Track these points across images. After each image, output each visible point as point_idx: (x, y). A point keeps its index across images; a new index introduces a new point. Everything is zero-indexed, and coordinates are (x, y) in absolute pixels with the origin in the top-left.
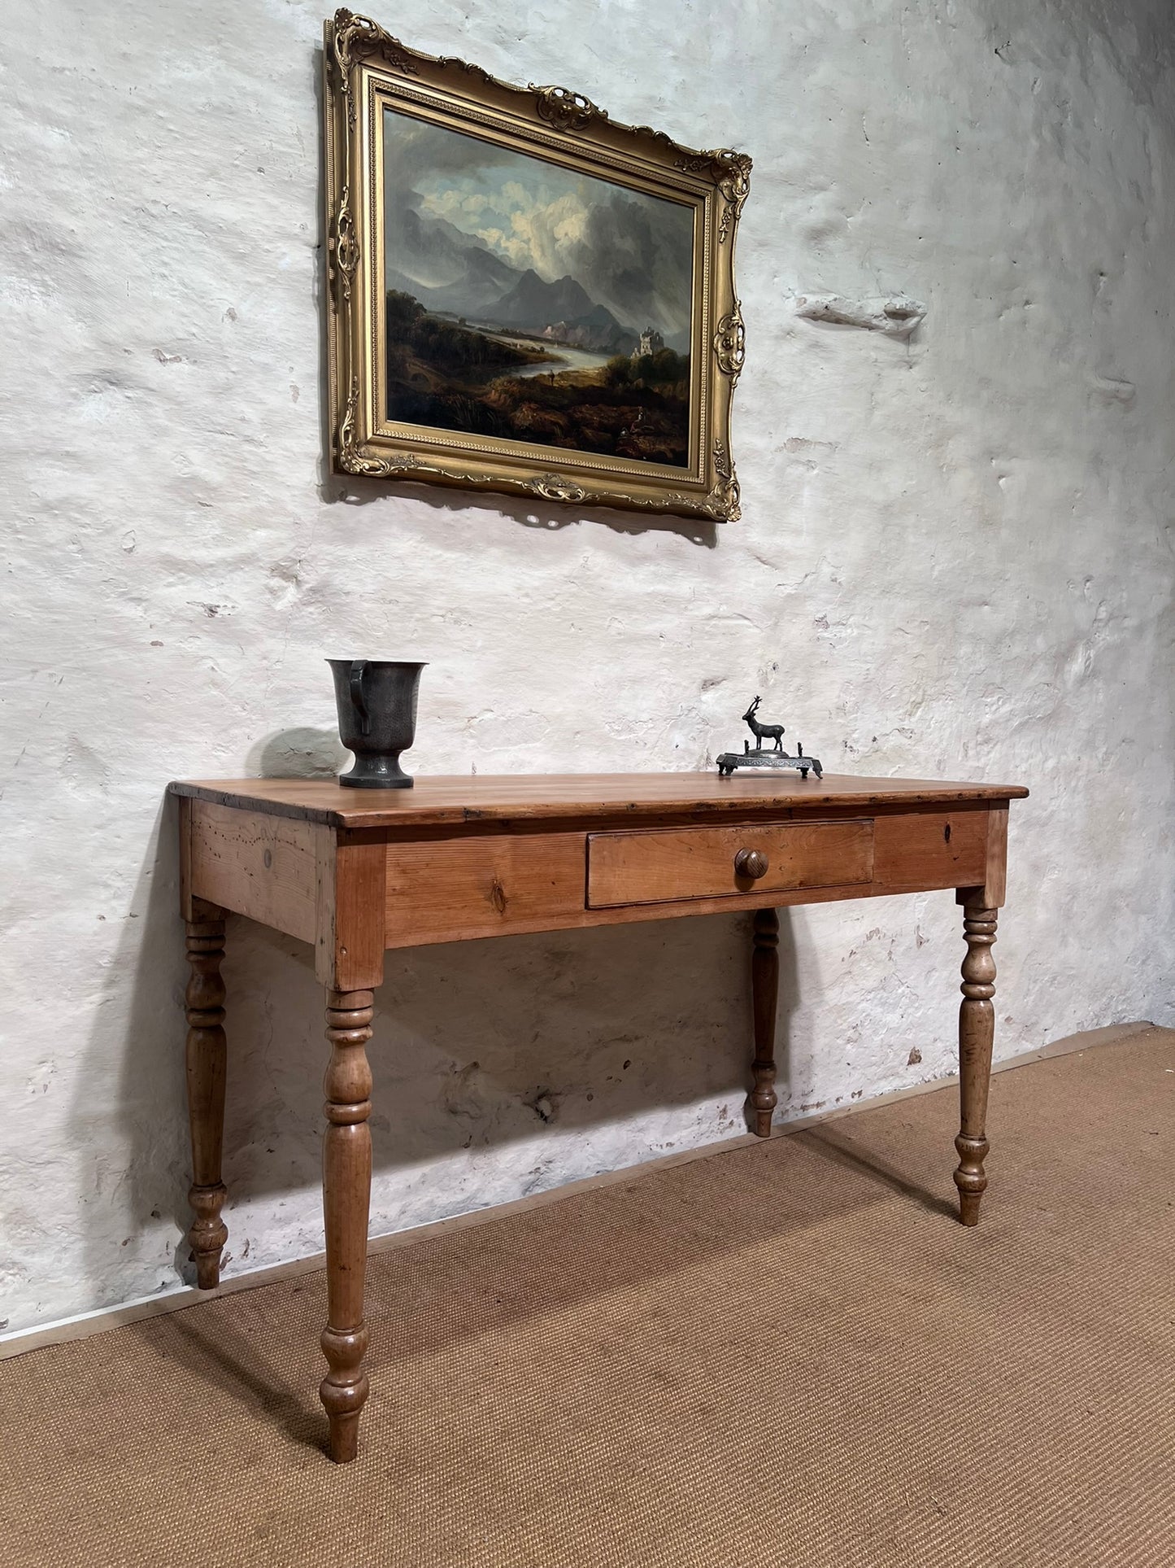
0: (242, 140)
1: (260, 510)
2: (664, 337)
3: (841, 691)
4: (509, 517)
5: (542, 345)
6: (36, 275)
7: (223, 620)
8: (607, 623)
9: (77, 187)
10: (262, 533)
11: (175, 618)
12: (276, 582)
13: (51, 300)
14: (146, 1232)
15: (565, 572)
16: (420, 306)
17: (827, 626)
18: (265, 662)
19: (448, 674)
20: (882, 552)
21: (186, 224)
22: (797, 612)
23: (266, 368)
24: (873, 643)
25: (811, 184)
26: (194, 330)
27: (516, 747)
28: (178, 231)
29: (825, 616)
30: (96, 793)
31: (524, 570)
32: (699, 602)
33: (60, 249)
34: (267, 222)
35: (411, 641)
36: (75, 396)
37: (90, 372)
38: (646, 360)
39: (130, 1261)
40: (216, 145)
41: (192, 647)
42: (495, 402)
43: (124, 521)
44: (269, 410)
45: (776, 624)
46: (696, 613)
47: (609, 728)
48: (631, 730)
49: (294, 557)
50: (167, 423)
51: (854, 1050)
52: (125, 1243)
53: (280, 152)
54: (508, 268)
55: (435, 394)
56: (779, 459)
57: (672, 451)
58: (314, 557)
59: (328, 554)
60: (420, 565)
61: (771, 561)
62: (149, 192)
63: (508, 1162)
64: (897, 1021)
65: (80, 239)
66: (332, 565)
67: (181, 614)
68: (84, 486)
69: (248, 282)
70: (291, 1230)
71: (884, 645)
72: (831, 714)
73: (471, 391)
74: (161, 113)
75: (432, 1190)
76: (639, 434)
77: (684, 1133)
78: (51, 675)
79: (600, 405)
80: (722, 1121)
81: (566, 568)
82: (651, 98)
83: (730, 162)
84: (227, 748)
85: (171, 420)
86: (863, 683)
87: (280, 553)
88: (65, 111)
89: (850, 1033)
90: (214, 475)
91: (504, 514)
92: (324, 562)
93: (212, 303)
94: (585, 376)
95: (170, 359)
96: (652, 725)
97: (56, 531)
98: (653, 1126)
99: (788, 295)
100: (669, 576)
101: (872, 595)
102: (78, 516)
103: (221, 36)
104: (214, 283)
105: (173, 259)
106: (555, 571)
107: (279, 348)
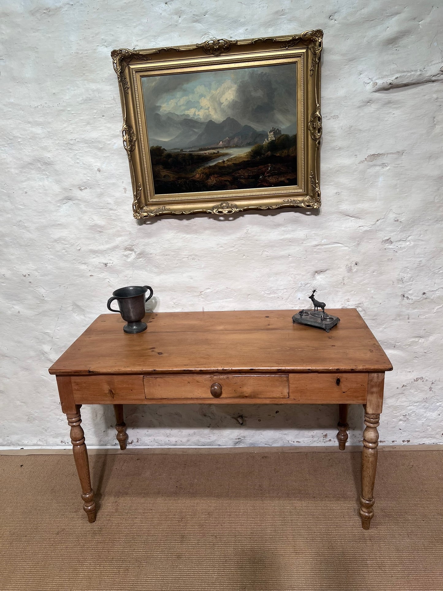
0: (96, 108)
1: (118, 231)
2: (281, 130)
3: (400, 272)
4: (212, 219)
5: (218, 150)
6: (44, 173)
7: (110, 267)
8: (260, 253)
9: (48, 143)
10: (120, 239)
11: (96, 267)
12: (128, 252)
13: (49, 179)
14: (109, 430)
15: (238, 237)
16: (164, 149)
17: (392, 242)
18: (126, 278)
19: (191, 277)
20: (436, 201)
21: (82, 143)
22: (372, 238)
23: (114, 184)
24: (425, 248)
26: (88, 178)
27: (221, 301)
28: (80, 146)
29: (389, 239)
30: (82, 317)
31: (220, 237)
32: (310, 240)
33: (48, 164)
34: (108, 134)
35: (176, 267)
36: (59, 206)
37: (62, 198)
38: (272, 143)
39: (106, 436)
40: (87, 113)
41: (102, 275)
42: (198, 178)
43: (76, 241)
44: (117, 198)
45: (358, 244)
46: (308, 244)
47: (263, 293)
48: (275, 293)
49: (131, 244)
50: (86, 209)
51: (404, 424)
52: (104, 432)
53: (108, 108)
54: (199, 123)
55: (173, 181)
56: (362, 167)
57: (288, 179)
58: (138, 243)
59: (142, 242)
60: (176, 241)
61: (354, 216)
62: (70, 137)
63: (227, 434)
64: (434, 416)
65: (52, 160)
66: (144, 245)
68: (64, 233)
69: (104, 157)
70: (151, 438)
71: (434, 248)
72: (394, 283)
73: (187, 176)
74: (69, 109)
75: (198, 437)
76: (269, 176)
77: (306, 439)
78: (64, 286)
79: (248, 168)
80: (324, 438)
81: (238, 235)
82: (277, 12)
83: (310, 36)
85: (86, 208)
86: (417, 267)
87: (126, 244)
88: (41, 120)
89: (402, 417)
90: (102, 223)
91: (209, 218)
92: (142, 245)
93: (92, 168)
94: (239, 158)
95: (84, 189)
96: (286, 291)
97: (58, 247)
98: (291, 434)
99: (368, 82)
100: (293, 231)
101: (427, 224)
102: (64, 242)
103: (84, 72)
104: (93, 160)
105: (80, 156)
106: (233, 236)
107: (118, 176)
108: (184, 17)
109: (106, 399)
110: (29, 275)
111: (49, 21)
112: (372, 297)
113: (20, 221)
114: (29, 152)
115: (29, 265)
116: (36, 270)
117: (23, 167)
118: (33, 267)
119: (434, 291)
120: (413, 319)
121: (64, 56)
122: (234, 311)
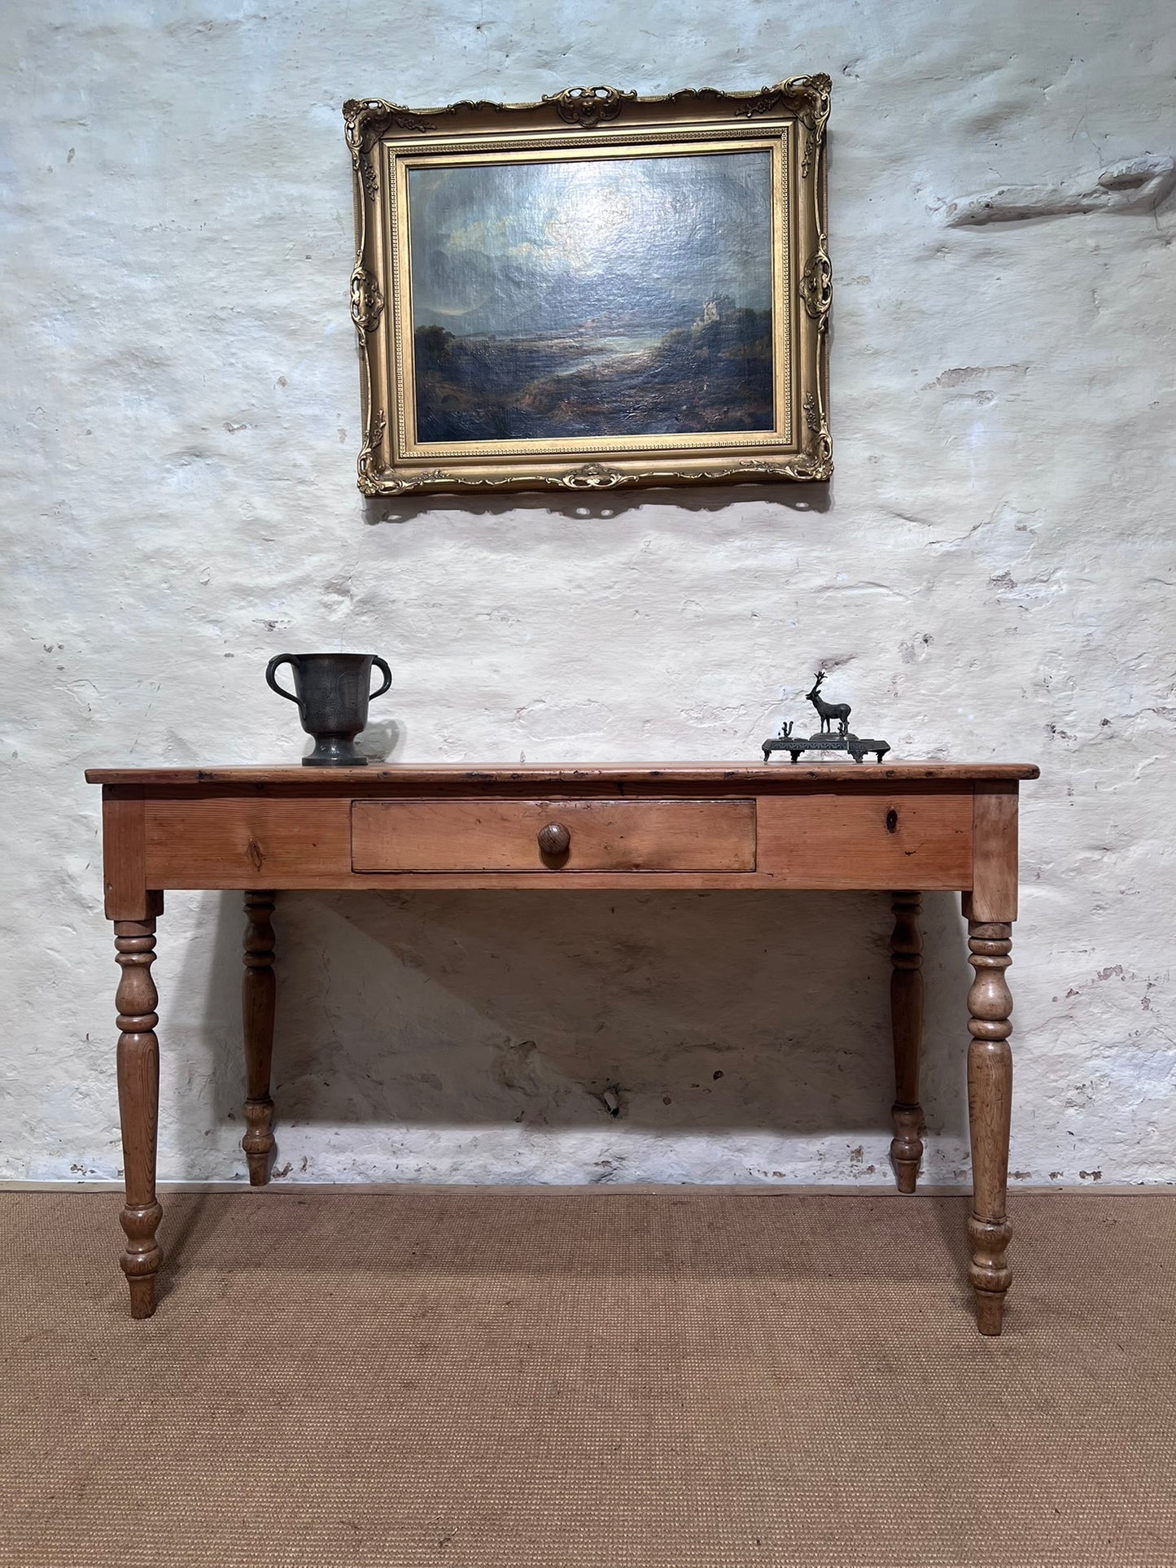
0: (291, 238)
1: (314, 538)
2: (734, 297)
3: (1039, 664)
4: (557, 513)
5: (581, 340)
6: (143, 387)
7: (280, 633)
8: (681, 607)
9: (165, 314)
10: (315, 559)
11: (243, 634)
12: (335, 597)
13: (152, 402)
14: (223, 1128)
15: (623, 560)
16: (449, 334)
17: (1013, 585)
19: (494, 668)
20: (1115, 485)
21: (249, 319)
22: (962, 572)
23: (315, 419)
24: (1099, 601)
25: (972, 69)
26: (253, 401)
27: (572, 737)
28: (243, 326)
29: (1007, 574)
31: (576, 562)
32: (806, 574)
33: (155, 363)
34: (314, 299)
35: (456, 640)
36: (168, 471)
37: (178, 450)
38: (713, 327)
39: (211, 1149)
40: (271, 249)
41: (256, 656)
42: (529, 406)
43: (202, 561)
44: (318, 454)
45: (929, 589)
46: (803, 586)
47: (685, 716)
48: (716, 717)
49: (343, 574)
50: (235, 479)
51: (1081, 1117)
52: (207, 1133)
53: (323, 238)
55: (465, 411)
56: (929, 398)
57: (751, 416)
58: (361, 572)
59: (373, 569)
60: (462, 570)
61: (919, 516)
62: (219, 302)
63: (570, 1147)
64: (1164, 1092)
65: (168, 353)
66: (377, 578)
67: (248, 630)
68: (171, 538)
69: (300, 352)
70: (345, 1158)
71: (1121, 601)
72: (1025, 692)
73: (502, 400)
74: (226, 238)
75: (485, 1155)
76: (705, 407)
77: (801, 1166)
78: (152, 684)
80: (854, 1163)
81: (624, 555)
84: (289, 738)
85: (237, 476)
86: (1082, 652)
87: (331, 573)
88: (155, 259)
89: (1072, 1094)
90: (275, 515)
91: (552, 511)
92: (371, 577)
93: (266, 376)
94: (632, 360)
95: (238, 429)
96: (744, 712)
97: (152, 574)
98: (756, 1148)
99: (936, 206)
100: (763, 549)
101: (1097, 541)
102: (167, 561)
103: (274, 159)
104: (270, 359)
105: (239, 349)
106: (612, 560)
107: (327, 400)
108: (518, 54)
109: (240, 872)
110: (60, 647)
111: (206, 50)
112: (971, 733)
113: (62, 503)
114: (113, 334)
115: (66, 621)
116: (81, 635)
117: (91, 370)
118: (76, 626)
119: (1131, 717)
120: (1083, 794)
121: (232, 122)
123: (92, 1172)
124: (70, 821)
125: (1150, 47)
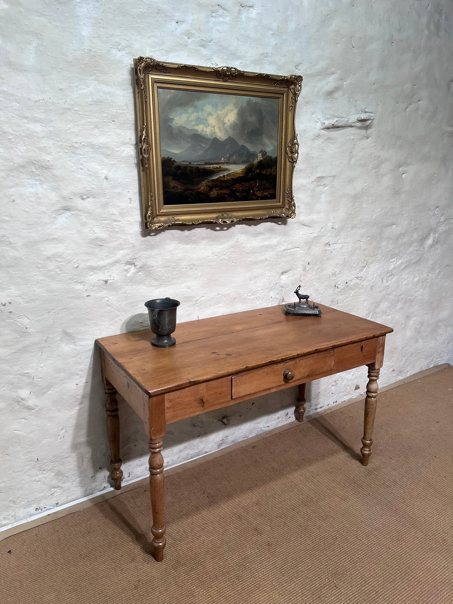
0: (106, 112)
1: (121, 244)
2: (267, 152)
3: (334, 268)
4: (209, 229)
5: (220, 165)
6: (37, 178)
7: (110, 284)
8: (245, 259)
9: (49, 144)
10: (121, 252)
11: (94, 286)
12: (127, 267)
13: (42, 185)
14: (98, 473)
15: (230, 245)
16: (174, 161)
17: (329, 245)
18: (125, 294)
19: (188, 287)
20: (353, 213)
21: (88, 148)
22: (318, 242)
23: (119, 194)
24: (348, 248)
25: (329, 73)
26: (93, 186)
27: (213, 307)
28: (85, 151)
29: (329, 242)
30: (72, 346)
31: (215, 246)
32: (280, 246)
33: (45, 167)
34: (117, 140)
35: (175, 278)
36: (54, 218)
37: (58, 208)
38: (260, 162)
39: (94, 482)
40: (97, 116)
41: (100, 294)
42: (203, 190)
43: (74, 257)
44: (122, 209)
45: (310, 248)
46: (279, 250)
47: (246, 295)
48: (255, 294)
49: (133, 257)
50: (86, 221)
51: (335, 389)
52: (92, 477)
53: (120, 113)
54: (206, 139)
55: (180, 192)
56: (313, 186)
57: (270, 194)
58: (140, 256)
59: (145, 255)
60: (177, 252)
61: (308, 225)
62: (74, 139)
63: (213, 439)
64: (351, 377)
65: (51, 163)
66: (146, 258)
67: (96, 285)
68: (59, 249)
69: (111, 164)
70: (143, 467)
71: (352, 248)
72: (330, 276)
73: (193, 188)
74: (76, 109)
75: (188, 450)
76: (257, 191)
77: (273, 422)
78: (54, 312)
79: (242, 183)
80: (286, 417)
81: (230, 243)
82: (263, 54)
83: (293, 79)
84: (114, 325)
85: (87, 219)
86: (343, 263)
87: (128, 257)
88: (42, 116)
89: (333, 383)
90: (103, 235)
91: (207, 228)
92: (144, 258)
93: (99, 175)
94: (236, 173)
95: (86, 198)
96: (262, 291)
97: (52, 265)
98: (262, 421)
99: (318, 121)
100: (269, 238)
101: (348, 230)
102: (58, 259)
103: (95, 72)
104: (99, 167)
105: (84, 161)
106: (226, 245)
107: (124, 186)
108: (194, 39)
110: (10, 303)
111: (58, 9)
112: (317, 290)
113: (4, 236)
114: (22, 152)
115: (10, 291)
116: (20, 296)
117: (12, 170)
118: (17, 292)
119: (351, 280)
120: (340, 303)
121: (75, 50)
122: (224, 316)
123: (45, 508)
124: (19, 376)
125: (369, 73)
